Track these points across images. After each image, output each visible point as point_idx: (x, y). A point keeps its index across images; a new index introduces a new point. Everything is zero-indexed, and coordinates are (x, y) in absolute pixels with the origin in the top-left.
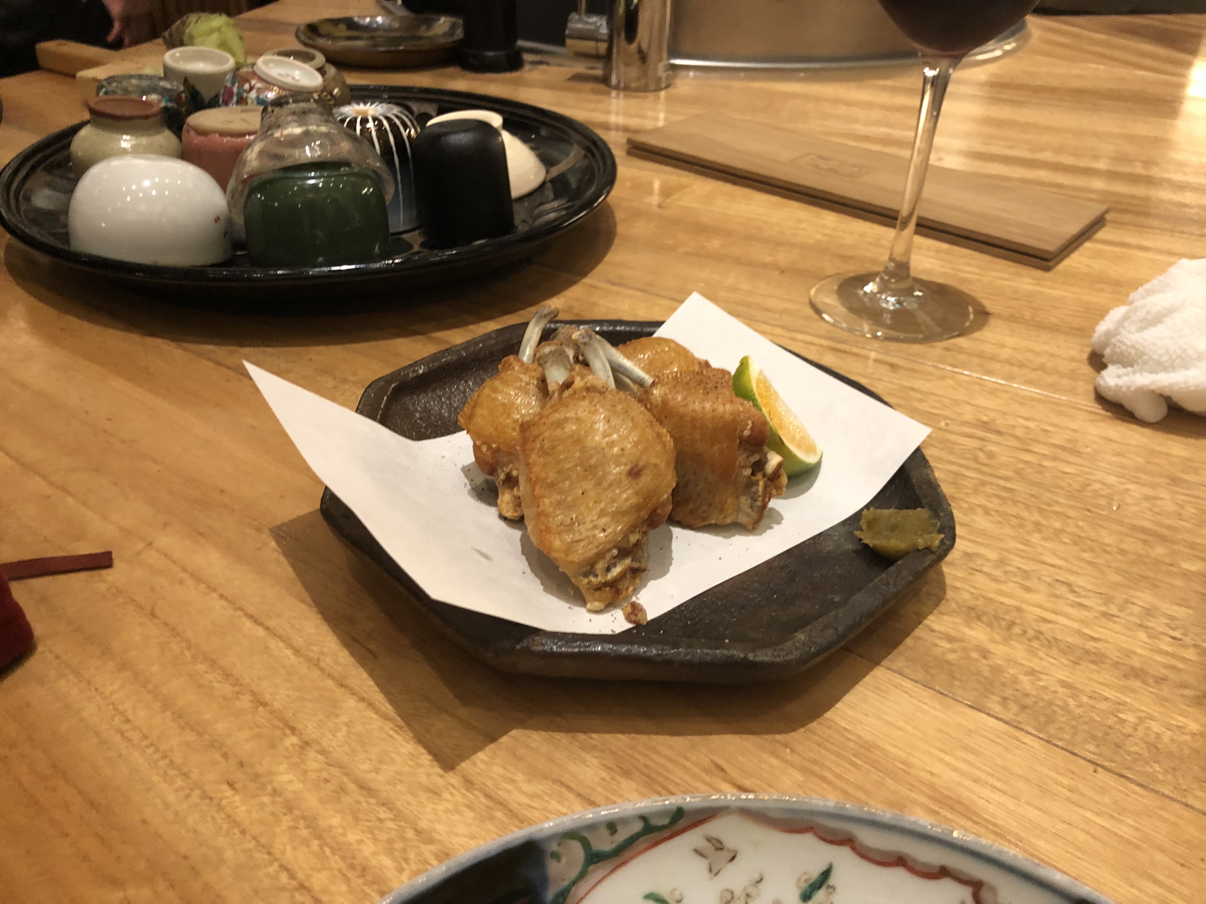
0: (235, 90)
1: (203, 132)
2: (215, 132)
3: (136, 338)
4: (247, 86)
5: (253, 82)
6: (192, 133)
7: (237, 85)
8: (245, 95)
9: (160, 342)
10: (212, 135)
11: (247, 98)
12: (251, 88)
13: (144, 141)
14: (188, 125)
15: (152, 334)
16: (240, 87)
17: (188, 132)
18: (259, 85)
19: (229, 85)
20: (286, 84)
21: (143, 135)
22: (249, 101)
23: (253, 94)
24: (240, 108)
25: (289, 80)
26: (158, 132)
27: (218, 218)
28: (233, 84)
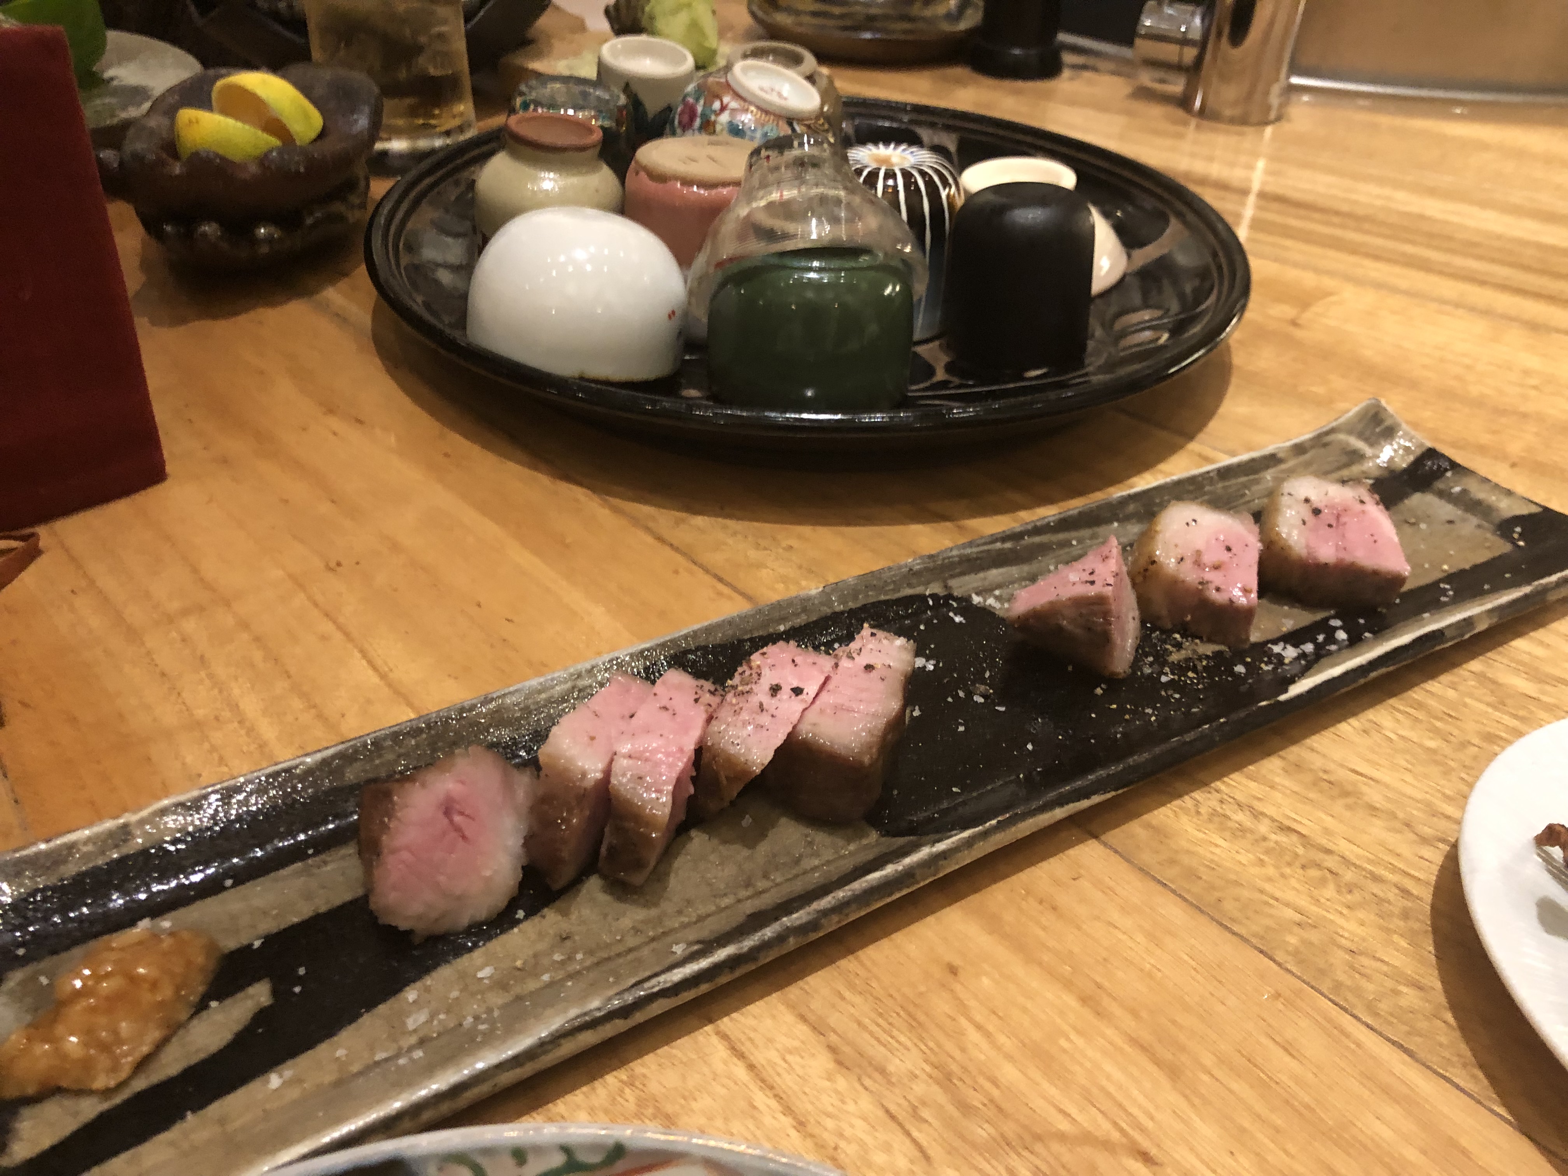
0: (700, 109)
1: (661, 178)
2: (676, 178)
3: (544, 479)
4: (717, 105)
5: (726, 99)
6: (642, 174)
7: (702, 102)
8: (713, 118)
9: (579, 493)
10: (672, 182)
11: (715, 122)
12: (723, 108)
13: (574, 181)
14: (637, 162)
15: (567, 478)
16: (708, 104)
17: (637, 173)
18: (734, 104)
19: (691, 100)
20: (770, 103)
21: (573, 175)
22: (718, 128)
23: (724, 118)
24: (705, 138)
25: (773, 98)
26: (594, 169)
27: (673, 312)
28: (697, 100)
